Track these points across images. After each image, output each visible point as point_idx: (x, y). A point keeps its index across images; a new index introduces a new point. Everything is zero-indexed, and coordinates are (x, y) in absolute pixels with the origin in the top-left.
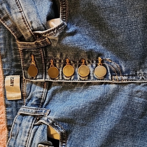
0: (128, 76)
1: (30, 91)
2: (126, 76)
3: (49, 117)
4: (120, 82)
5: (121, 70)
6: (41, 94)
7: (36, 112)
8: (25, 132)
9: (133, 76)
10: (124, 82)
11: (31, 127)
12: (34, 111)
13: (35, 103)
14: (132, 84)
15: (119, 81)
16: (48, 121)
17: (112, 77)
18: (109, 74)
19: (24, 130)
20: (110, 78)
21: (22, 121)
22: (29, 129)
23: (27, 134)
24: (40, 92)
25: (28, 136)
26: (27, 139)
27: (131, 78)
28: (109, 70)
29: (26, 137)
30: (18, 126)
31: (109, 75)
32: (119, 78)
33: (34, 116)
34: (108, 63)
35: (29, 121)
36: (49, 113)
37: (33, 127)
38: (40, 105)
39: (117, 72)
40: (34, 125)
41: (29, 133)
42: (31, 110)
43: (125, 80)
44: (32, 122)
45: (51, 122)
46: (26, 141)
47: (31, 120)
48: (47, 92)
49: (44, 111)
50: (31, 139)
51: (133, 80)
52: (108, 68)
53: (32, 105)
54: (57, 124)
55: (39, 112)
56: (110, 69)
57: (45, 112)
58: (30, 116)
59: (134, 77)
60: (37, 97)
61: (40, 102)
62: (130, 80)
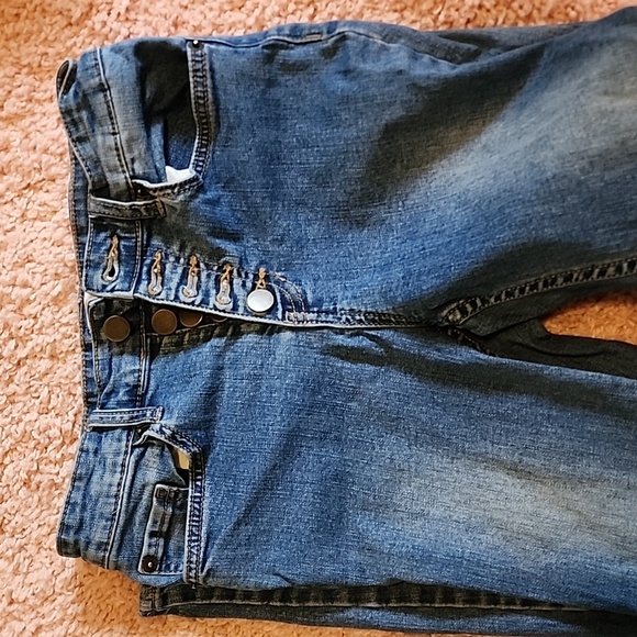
0: (318, 312)
1: (110, 374)
2: (313, 312)
3: (163, 422)
4: (301, 325)
5: (305, 300)
6: (136, 375)
7: (132, 418)
8: (114, 465)
9: (327, 312)
10: (310, 325)
11: (126, 452)
12: (126, 417)
13: (125, 398)
14: (325, 331)
15: (299, 322)
16: (163, 433)
17: (284, 313)
18: (280, 306)
19: (109, 461)
20: (280, 316)
21: (100, 442)
22: (122, 457)
23: (119, 469)
24: (134, 372)
25: (122, 472)
26: (121, 478)
27: (323, 317)
28: (278, 298)
29: (118, 476)
30: (91, 455)
31: (277, 310)
32: (300, 316)
33: (129, 429)
34: (277, 282)
35: (119, 440)
36: (163, 415)
37: (132, 452)
38: (136, 401)
39: (296, 303)
40: (133, 447)
41: (123, 465)
42: (118, 416)
43: (312, 321)
44: (128, 441)
45: (168, 432)
46: (119, 484)
47: (124, 437)
48: (150, 370)
49: (148, 413)
50: (129, 477)
51: (327, 322)
52: (278, 294)
53: (120, 404)
54: (181, 437)
55: (137, 417)
56: (282, 296)
57: (152, 415)
58: (119, 431)
59: (331, 316)
60: (127, 385)
61: (136, 395)
62: (322, 322)
